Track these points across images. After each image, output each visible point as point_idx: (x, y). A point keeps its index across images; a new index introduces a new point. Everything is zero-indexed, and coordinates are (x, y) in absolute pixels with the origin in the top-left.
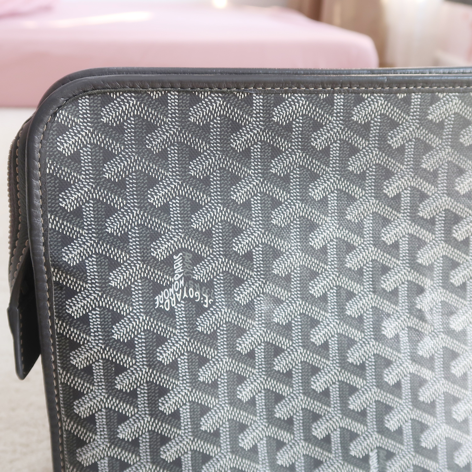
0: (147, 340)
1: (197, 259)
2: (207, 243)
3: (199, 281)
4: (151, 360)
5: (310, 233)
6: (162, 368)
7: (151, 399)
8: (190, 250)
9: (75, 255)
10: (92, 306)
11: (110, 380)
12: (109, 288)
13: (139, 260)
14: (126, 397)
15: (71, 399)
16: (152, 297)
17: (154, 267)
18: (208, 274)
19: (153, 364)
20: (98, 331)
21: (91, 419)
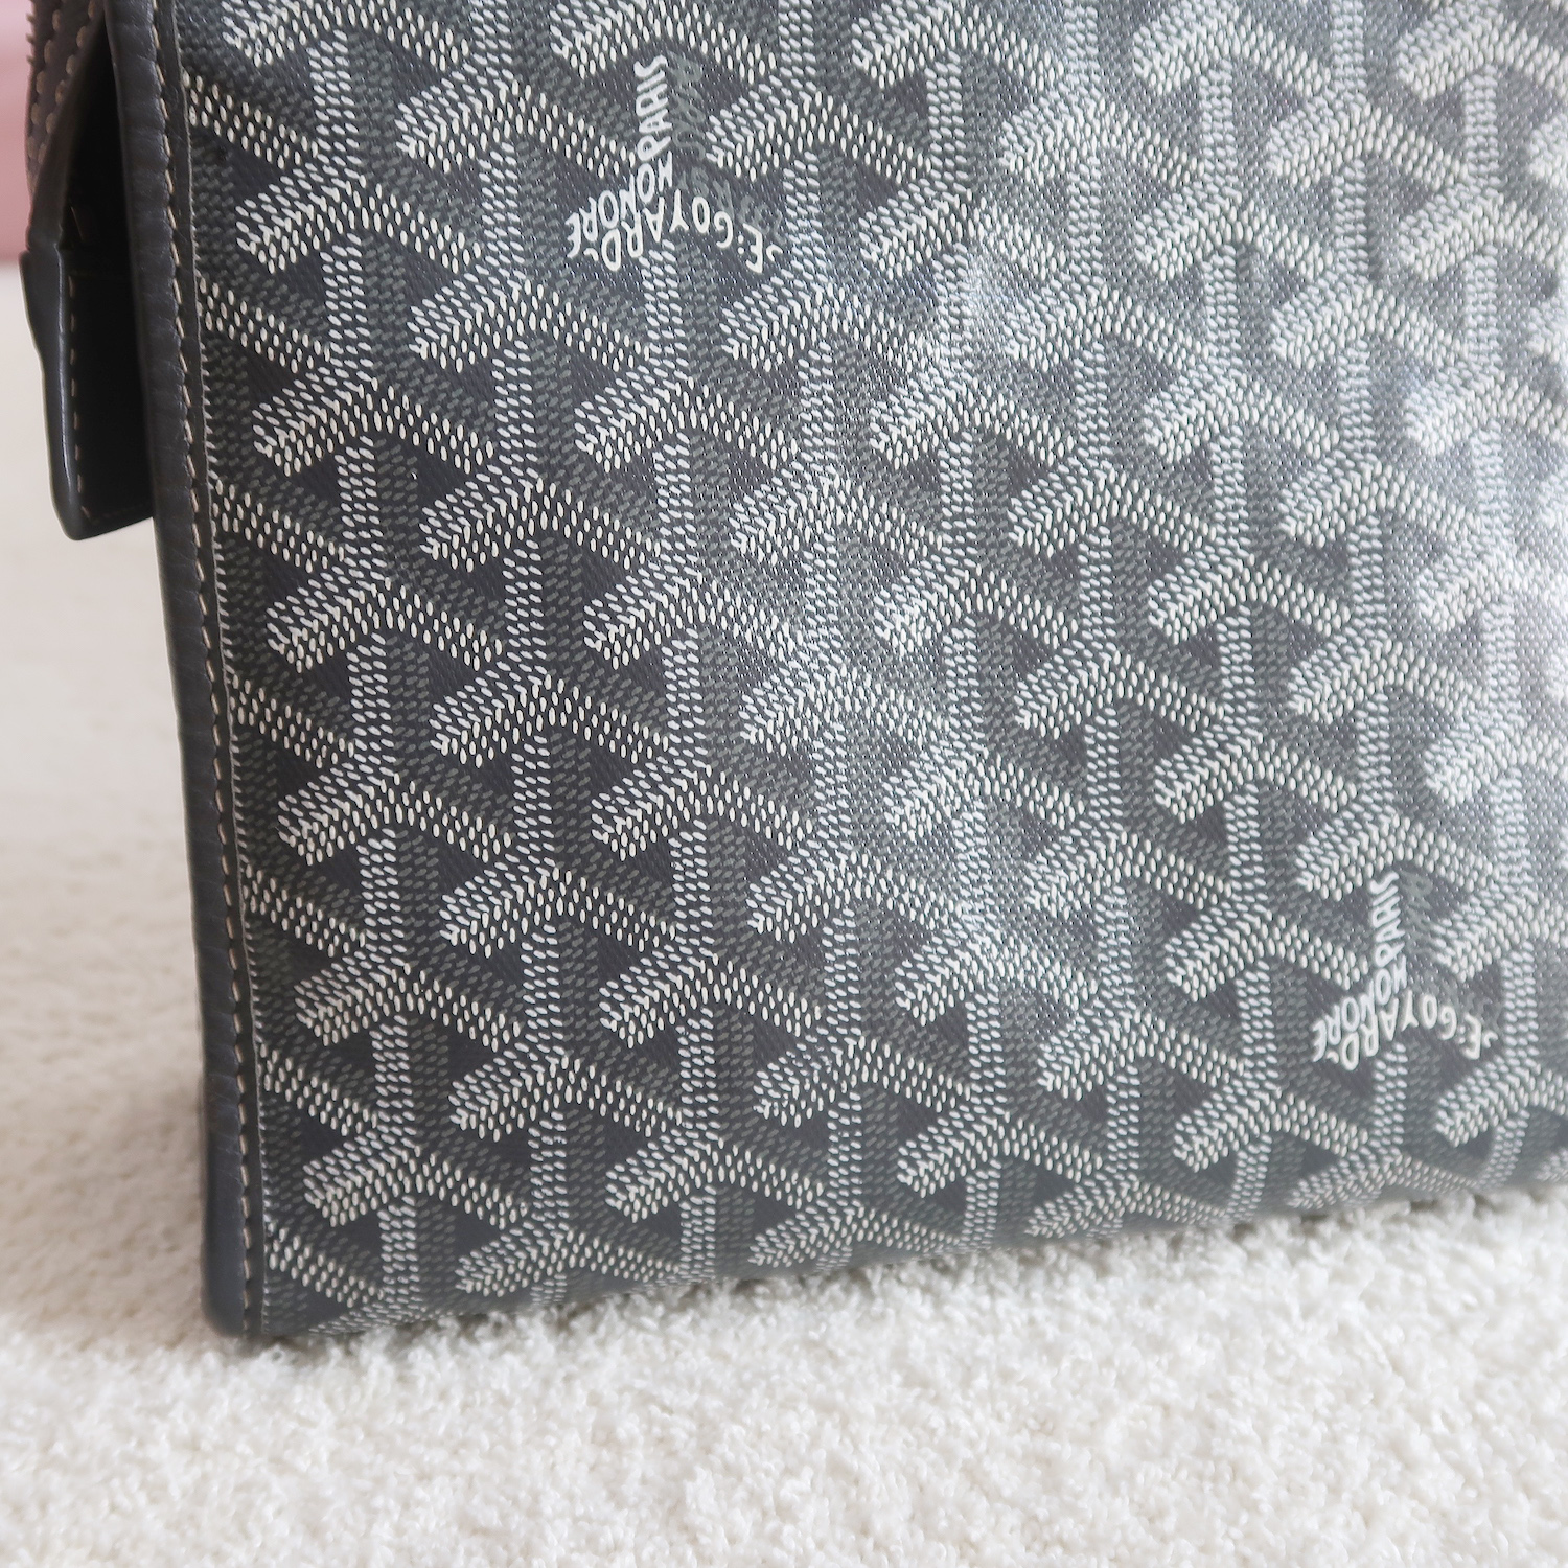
0: (540, 370)
1: (721, 88)
2: (756, 29)
3: (728, 174)
4: (554, 447)
5: (1137, 29)
6: (596, 485)
7: (555, 603)
8: (697, 51)
9: (270, 28)
10: (333, 228)
11: (403, 520)
12: (396, 161)
13: (508, 67)
14: (462, 589)
15: (257, 598)
16: (555, 215)
17: (564, 99)
18: (763, 151)
19: (560, 465)
20: (355, 324)
21: (333, 675)
